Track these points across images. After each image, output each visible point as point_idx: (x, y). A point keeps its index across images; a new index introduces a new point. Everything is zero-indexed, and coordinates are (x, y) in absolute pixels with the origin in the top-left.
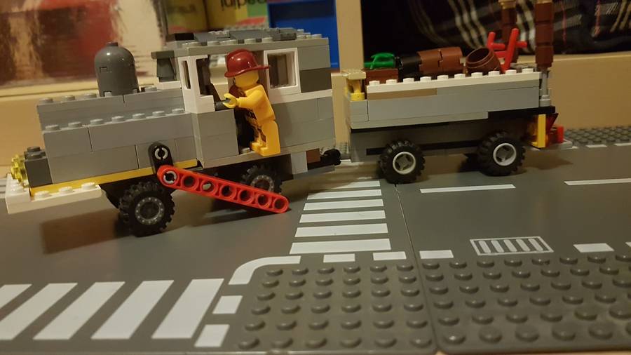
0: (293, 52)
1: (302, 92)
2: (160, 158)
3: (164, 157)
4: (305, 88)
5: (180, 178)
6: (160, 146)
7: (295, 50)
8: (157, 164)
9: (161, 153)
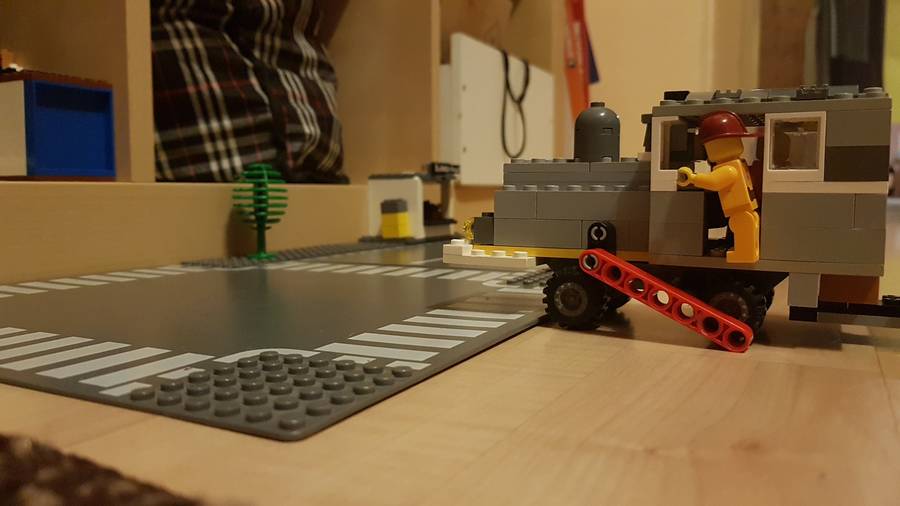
0: (820, 118)
1: (826, 180)
2: (596, 238)
3: (601, 239)
4: (829, 177)
5: (602, 267)
6: (598, 225)
7: (823, 115)
8: (592, 244)
9: (599, 233)
